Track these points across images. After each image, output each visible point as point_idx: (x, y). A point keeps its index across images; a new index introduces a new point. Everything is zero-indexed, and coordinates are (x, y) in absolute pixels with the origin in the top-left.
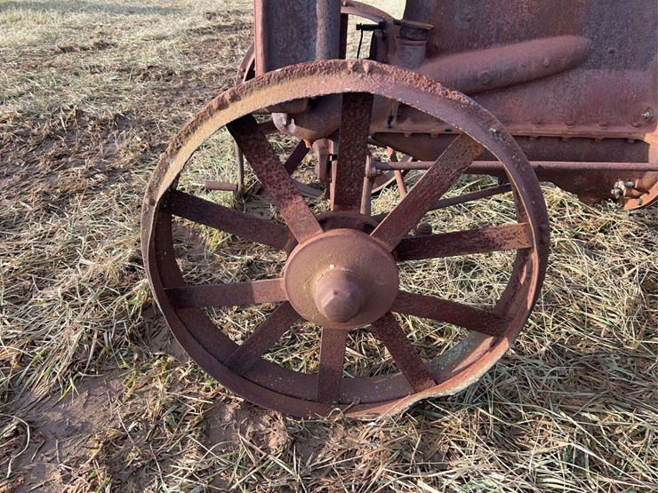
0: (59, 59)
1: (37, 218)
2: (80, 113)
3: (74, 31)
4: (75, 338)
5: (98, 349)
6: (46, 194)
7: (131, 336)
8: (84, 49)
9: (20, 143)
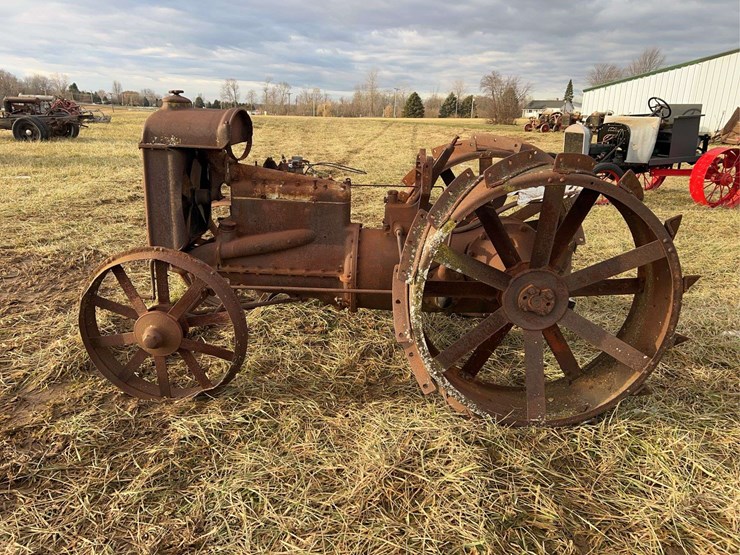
0: (97, 210)
1: (50, 315)
2: (96, 252)
3: (118, 185)
4: (53, 367)
5: (63, 373)
6: (60, 302)
7: (81, 368)
8: (119, 201)
9: (53, 271)
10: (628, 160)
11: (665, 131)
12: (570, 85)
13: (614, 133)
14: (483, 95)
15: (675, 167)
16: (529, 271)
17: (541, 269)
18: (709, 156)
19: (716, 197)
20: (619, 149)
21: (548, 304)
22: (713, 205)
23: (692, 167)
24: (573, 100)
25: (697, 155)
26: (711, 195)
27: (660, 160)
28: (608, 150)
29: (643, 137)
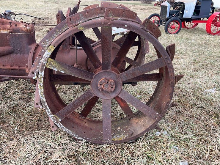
10: (184, 17)
11: (198, 5)
13: (179, 6)
15: (202, 19)
16: (102, 71)
17: (108, 71)
18: (214, 15)
19: (215, 31)
20: (181, 12)
21: (112, 87)
22: (214, 34)
23: (207, 20)
25: (210, 15)
26: (214, 30)
27: (196, 17)
28: (176, 13)
29: (190, 7)
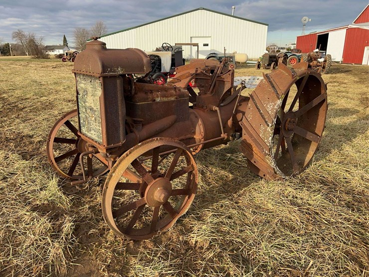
10: (162, 71)
12: (65, 38)
14: (15, 43)
24: (68, 45)
29: (166, 61)
